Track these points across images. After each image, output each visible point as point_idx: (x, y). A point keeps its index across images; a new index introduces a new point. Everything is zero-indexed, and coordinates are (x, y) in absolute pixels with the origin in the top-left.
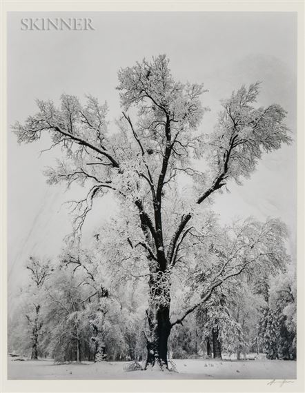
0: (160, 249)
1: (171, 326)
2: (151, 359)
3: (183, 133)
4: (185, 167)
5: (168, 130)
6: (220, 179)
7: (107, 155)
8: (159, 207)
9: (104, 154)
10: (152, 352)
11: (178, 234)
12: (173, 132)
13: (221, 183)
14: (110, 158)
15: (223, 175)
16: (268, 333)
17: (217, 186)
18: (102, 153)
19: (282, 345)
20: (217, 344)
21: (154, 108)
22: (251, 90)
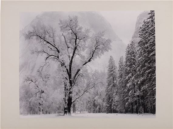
0: (71, 79)
1: (72, 103)
2: (65, 112)
3: (81, 43)
4: (79, 53)
5: (76, 41)
6: (91, 59)
7: (56, 48)
8: (71, 66)
9: (55, 47)
10: (66, 110)
11: (76, 75)
12: (77, 42)
13: (91, 60)
14: (57, 49)
15: (91, 58)
16: (89, 105)
17: (89, 61)
18: (54, 47)
19: (93, 108)
20: (74, 108)
21: (72, 34)
22: (103, 33)
